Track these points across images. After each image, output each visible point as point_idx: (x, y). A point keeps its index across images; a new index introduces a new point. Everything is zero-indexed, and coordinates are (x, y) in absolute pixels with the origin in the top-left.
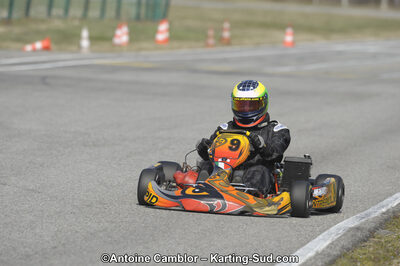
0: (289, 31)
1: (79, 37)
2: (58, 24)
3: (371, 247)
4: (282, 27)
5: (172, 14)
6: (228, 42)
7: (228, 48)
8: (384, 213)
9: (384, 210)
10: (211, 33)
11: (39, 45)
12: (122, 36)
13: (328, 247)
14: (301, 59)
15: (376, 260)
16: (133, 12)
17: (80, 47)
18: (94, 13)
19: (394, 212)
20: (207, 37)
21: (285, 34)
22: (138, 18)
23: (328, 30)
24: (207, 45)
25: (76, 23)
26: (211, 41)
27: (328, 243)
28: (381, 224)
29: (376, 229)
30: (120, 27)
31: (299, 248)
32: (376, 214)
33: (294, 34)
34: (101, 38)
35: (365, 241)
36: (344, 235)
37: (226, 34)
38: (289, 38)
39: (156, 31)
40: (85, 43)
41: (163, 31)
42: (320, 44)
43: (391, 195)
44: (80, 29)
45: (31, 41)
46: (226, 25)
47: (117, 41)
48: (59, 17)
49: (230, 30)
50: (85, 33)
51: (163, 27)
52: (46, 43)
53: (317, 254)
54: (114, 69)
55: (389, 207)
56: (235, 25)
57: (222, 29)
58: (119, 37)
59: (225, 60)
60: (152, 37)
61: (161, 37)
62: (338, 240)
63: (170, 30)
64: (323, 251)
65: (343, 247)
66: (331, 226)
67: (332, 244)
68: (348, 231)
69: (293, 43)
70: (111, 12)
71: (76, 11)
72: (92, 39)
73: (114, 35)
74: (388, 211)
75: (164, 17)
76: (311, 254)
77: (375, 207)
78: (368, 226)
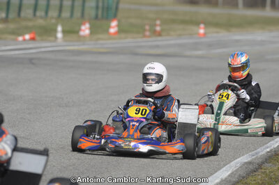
0: (202, 26)
1: (55, 31)
2: (40, 22)
3: (259, 177)
4: (197, 24)
6: (159, 34)
7: (159, 38)
8: (268, 152)
9: (268, 150)
10: (147, 28)
11: (27, 37)
12: (85, 30)
13: (229, 176)
14: (210, 46)
16: (93, 13)
17: (56, 38)
19: (275, 151)
20: (144, 30)
21: (199, 28)
22: (96, 17)
23: (228, 25)
24: (145, 36)
25: (54, 21)
26: (147, 33)
27: (229, 173)
28: (266, 160)
29: (263, 163)
30: (84, 24)
32: (264, 152)
33: (205, 28)
35: (255, 171)
36: (240, 167)
37: (158, 28)
38: (202, 31)
39: (109, 27)
40: (59, 35)
41: (114, 26)
42: (224, 35)
43: (273, 140)
44: (56, 25)
45: (22, 35)
46: (158, 22)
47: (82, 33)
48: (41, 17)
49: (161, 25)
50: (60, 28)
51: (114, 23)
52: (32, 35)
53: (222, 181)
55: (272, 148)
57: (155, 25)
58: (83, 31)
59: (157, 46)
60: (106, 30)
61: (112, 30)
62: (236, 171)
63: (118, 26)
64: (226, 179)
65: (240, 176)
66: (231, 161)
67: (232, 173)
68: (243, 165)
69: (205, 35)
71: (53, 13)
72: (63, 31)
73: (80, 30)
74: (271, 150)
75: (115, 17)
76: (218, 181)
77: (262, 148)
78: (257, 161)
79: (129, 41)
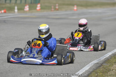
0: (75, 6)
1: (14, 9)
2: (8, 5)
3: (101, 69)
4: (73, 5)
6: (58, 10)
7: (57, 11)
8: (105, 59)
9: (105, 58)
10: (53, 7)
11: (3, 11)
12: (27, 8)
13: (89, 69)
14: (79, 14)
15: (103, 72)
17: (15, 12)
18: (18, 2)
19: (108, 58)
20: (52, 8)
21: (74, 7)
22: (31, 3)
24: (52, 11)
25: (13, 5)
26: (53, 9)
28: (104, 62)
29: (103, 63)
30: (26, 6)
31: (81, 69)
32: (103, 59)
33: (77, 7)
34: (21, 9)
35: (100, 67)
36: (94, 65)
37: (57, 7)
38: (75, 8)
39: (37, 7)
40: (16, 11)
41: (39, 7)
43: (107, 53)
44: (15, 6)
46: (57, 5)
47: (25, 10)
48: (8, 3)
49: (58, 6)
50: (16, 8)
51: (39, 5)
52: (5, 11)
53: (86, 71)
56: (60, 5)
57: (56, 6)
58: (26, 9)
59: (57, 15)
60: (35, 8)
61: (38, 8)
62: (92, 67)
63: (41, 6)
64: (88, 70)
65: (93, 69)
67: (90, 68)
68: (95, 64)
69: (77, 10)
70: (23, 1)
71: (13, 1)
72: (18, 9)
73: (24, 8)
74: (106, 58)
75: (39, 3)
76: (84, 71)
77: (102, 57)
78: (100, 63)
79: (45, 13)
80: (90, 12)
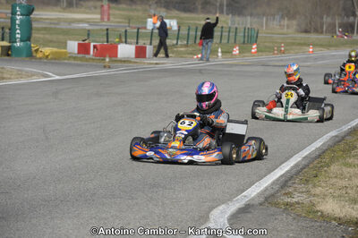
1: (217, 52)
5: (259, 40)
7: (284, 55)
10: (276, 48)
11: (199, 56)
12: (236, 51)
14: (316, 59)
16: (242, 40)
17: (218, 56)
18: (224, 41)
23: (329, 46)
24: (274, 54)
26: (276, 52)
34: (227, 52)
38: (311, 50)
40: (220, 54)
42: (325, 52)
44: (217, 48)
45: (196, 55)
50: (220, 50)
54: (231, 65)
56: (287, 45)
59: (282, 60)
70: (232, 40)
72: (222, 52)
75: (255, 42)
79: (264, 57)
80: (334, 56)
